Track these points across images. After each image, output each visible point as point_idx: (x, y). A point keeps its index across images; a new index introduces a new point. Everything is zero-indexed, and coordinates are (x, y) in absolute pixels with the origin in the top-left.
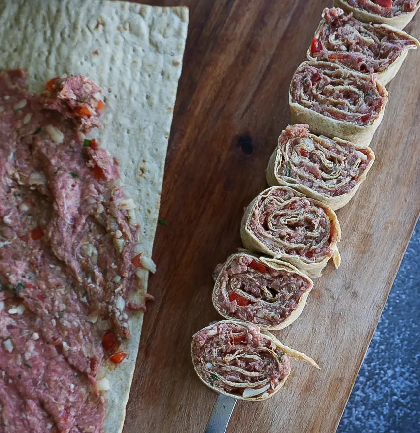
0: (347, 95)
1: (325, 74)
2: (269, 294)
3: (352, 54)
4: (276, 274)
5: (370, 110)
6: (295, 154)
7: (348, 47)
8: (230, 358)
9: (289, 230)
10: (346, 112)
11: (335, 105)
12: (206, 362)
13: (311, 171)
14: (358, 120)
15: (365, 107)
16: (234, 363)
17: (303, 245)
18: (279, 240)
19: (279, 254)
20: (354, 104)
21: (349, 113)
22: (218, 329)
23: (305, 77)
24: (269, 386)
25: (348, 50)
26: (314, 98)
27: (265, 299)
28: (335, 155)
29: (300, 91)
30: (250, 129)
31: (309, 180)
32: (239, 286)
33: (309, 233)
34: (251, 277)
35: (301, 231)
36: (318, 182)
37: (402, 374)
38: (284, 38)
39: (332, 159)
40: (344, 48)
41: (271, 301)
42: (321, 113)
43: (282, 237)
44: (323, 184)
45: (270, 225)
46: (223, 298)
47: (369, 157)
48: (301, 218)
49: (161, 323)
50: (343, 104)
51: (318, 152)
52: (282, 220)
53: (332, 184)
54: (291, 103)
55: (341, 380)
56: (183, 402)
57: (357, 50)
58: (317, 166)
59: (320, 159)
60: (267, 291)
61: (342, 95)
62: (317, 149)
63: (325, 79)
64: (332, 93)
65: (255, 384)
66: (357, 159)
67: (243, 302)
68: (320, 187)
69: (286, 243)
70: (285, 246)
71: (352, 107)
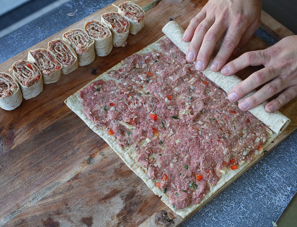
0: (59, 51)
1: (61, 60)
3: (49, 59)
4: (110, 22)
5: (56, 42)
6: (85, 45)
7: (49, 62)
10: (63, 47)
11: (64, 51)
13: (83, 39)
14: (61, 42)
15: (57, 44)
17: (98, 25)
18: (104, 29)
20: (59, 47)
21: (62, 46)
23: (67, 62)
24: (128, 3)
25: (50, 62)
26: (68, 56)
27: (116, 20)
28: (74, 39)
29: (71, 60)
30: (90, 75)
31: (86, 37)
33: (94, 27)
35: (96, 28)
36: (84, 35)
38: (61, 95)
39: (76, 39)
40: (50, 63)
41: (115, 19)
42: (70, 51)
44: (82, 34)
45: (104, 33)
47: (65, 35)
48: (94, 31)
50: (62, 49)
51: (78, 42)
52: (100, 33)
53: (80, 33)
54: (76, 58)
56: (153, 23)
57: (47, 60)
58: (81, 39)
59: (79, 40)
61: (61, 51)
63: (62, 58)
64: (63, 53)
65: (131, 5)
66: (68, 36)
67: (122, 22)
71: (60, 47)
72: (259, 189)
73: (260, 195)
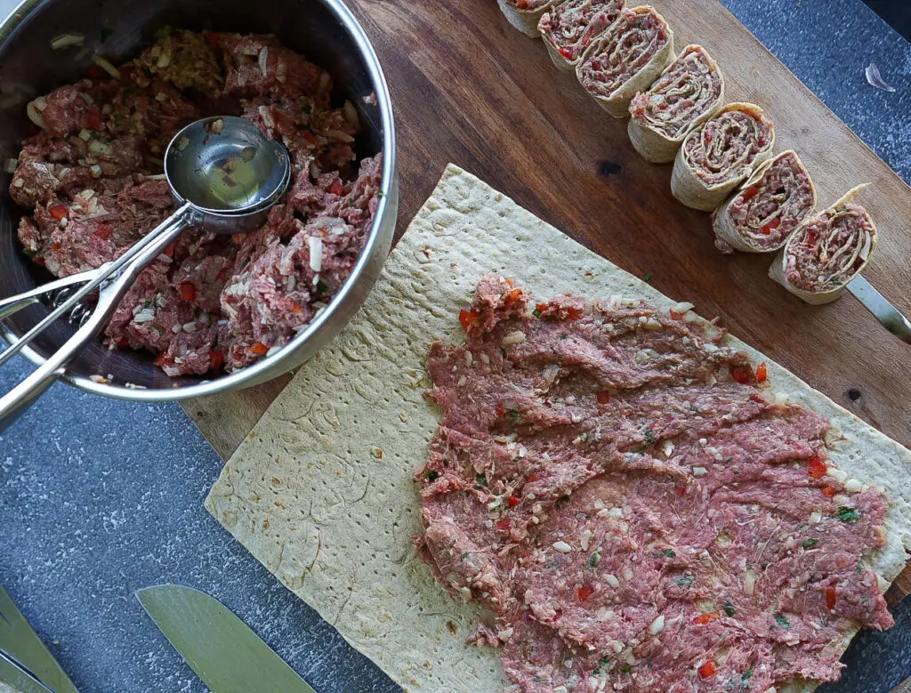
0: (628, 44)
1: (597, 55)
2: (780, 196)
3: (592, 21)
4: (765, 181)
5: (655, 29)
6: (660, 115)
7: (582, 23)
8: (824, 256)
9: (729, 152)
10: (645, 52)
11: (632, 59)
12: (817, 280)
13: (683, 107)
14: (658, 44)
15: (649, 32)
16: (831, 254)
17: (749, 146)
18: (734, 164)
19: (748, 169)
20: (641, 41)
21: (647, 49)
22: (793, 254)
23: (590, 75)
24: (867, 232)
25: (585, 25)
26: (614, 75)
27: (782, 202)
28: (680, 79)
29: (601, 85)
30: (597, 157)
31: (692, 113)
32: (758, 220)
33: (741, 135)
34: (756, 205)
35: (735, 141)
36: (698, 106)
37: (897, 127)
39: (681, 84)
40: (582, 28)
41: (788, 197)
42: (632, 75)
43: (733, 160)
44: (701, 101)
45: (716, 166)
46: (763, 240)
47: (697, 50)
48: (723, 136)
49: (745, 322)
50: (635, 51)
51: (669, 94)
52: (717, 154)
53: (705, 95)
54: (608, 99)
55: (881, 179)
56: (833, 334)
57: (590, 17)
58: (682, 100)
59: (676, 95)
60: (777, 196)
61: (626, 48)
62: (665, 93)
63: (602, 58)
64: (619, 56)
65: (860, 244)
66: (693, 61)
67: (775, 223)
68: (703, 106)
69: (740, 159)
70: (743, 162)
71: (642, 44)
72: (278, 609)
73: (263, 609)
